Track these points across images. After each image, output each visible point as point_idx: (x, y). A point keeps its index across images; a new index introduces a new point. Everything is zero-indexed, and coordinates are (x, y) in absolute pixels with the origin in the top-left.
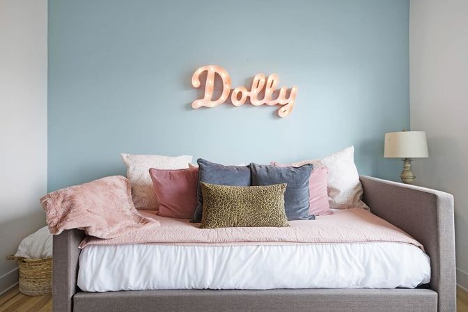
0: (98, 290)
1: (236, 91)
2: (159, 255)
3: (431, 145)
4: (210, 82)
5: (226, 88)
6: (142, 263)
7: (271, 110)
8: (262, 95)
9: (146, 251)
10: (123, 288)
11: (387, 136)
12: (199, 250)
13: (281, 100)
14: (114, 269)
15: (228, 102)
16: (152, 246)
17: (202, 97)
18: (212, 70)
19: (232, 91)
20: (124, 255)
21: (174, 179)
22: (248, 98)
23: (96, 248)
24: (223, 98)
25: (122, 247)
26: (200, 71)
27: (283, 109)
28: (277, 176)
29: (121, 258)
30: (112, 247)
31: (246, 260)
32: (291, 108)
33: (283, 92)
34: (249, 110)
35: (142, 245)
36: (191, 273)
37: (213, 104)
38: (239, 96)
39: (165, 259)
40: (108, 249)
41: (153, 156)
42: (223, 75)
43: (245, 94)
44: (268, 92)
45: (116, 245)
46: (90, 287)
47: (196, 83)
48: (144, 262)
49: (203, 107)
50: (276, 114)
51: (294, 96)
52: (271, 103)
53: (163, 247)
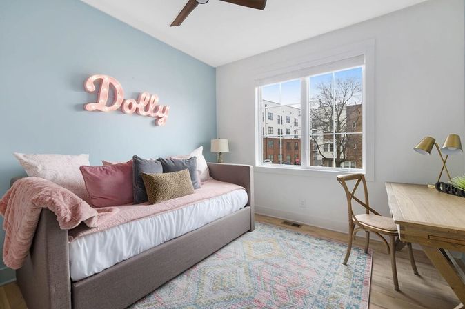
0: (97, 272)
1: (128, 102)
2: (141, 227)
3: (231, 146)
4: (105, 90)
5: (120, 97)
6: (129, 236)
7: (151, 119)
8: (146, 109)
9: (130, 227)
10: (118, 261)
11: (213, 141)
12: (166, 215)
13: (159, 114)
14: (107, 250)
15: (121, 110)
16: (133, 223)
17: (97, 101)
18: (106, 80)
19: (124, 101)
20: (114, 236)
21: (111, 173)
22: (137, 109)
23: (84, 239)
24: (117, 106)
25: (110, 230)
26: (94, 78)
27: (160, 120)
28: (180, 164)
29: (112, 239)
30: (100, 233)
31: (191, 213)
32: (165, 120)
33: (161, 108)
34: (137, 118)
35: (125, 225)
36: (164, 232)
37: (107, 109)
38: (130, 106)
39: (146, 229)
40: (97, 236)
41: (57, 156)
42: (117, 86)
43: (135, 105)
44: (152, 107)
45: (102, 231)
46: (89, 273)
47: (91, 87)
48: (132, 235)
49: (97, 111)
50: (155, 123)
51: (167, 112)
52: (153, 115)
53: (142, 221)
